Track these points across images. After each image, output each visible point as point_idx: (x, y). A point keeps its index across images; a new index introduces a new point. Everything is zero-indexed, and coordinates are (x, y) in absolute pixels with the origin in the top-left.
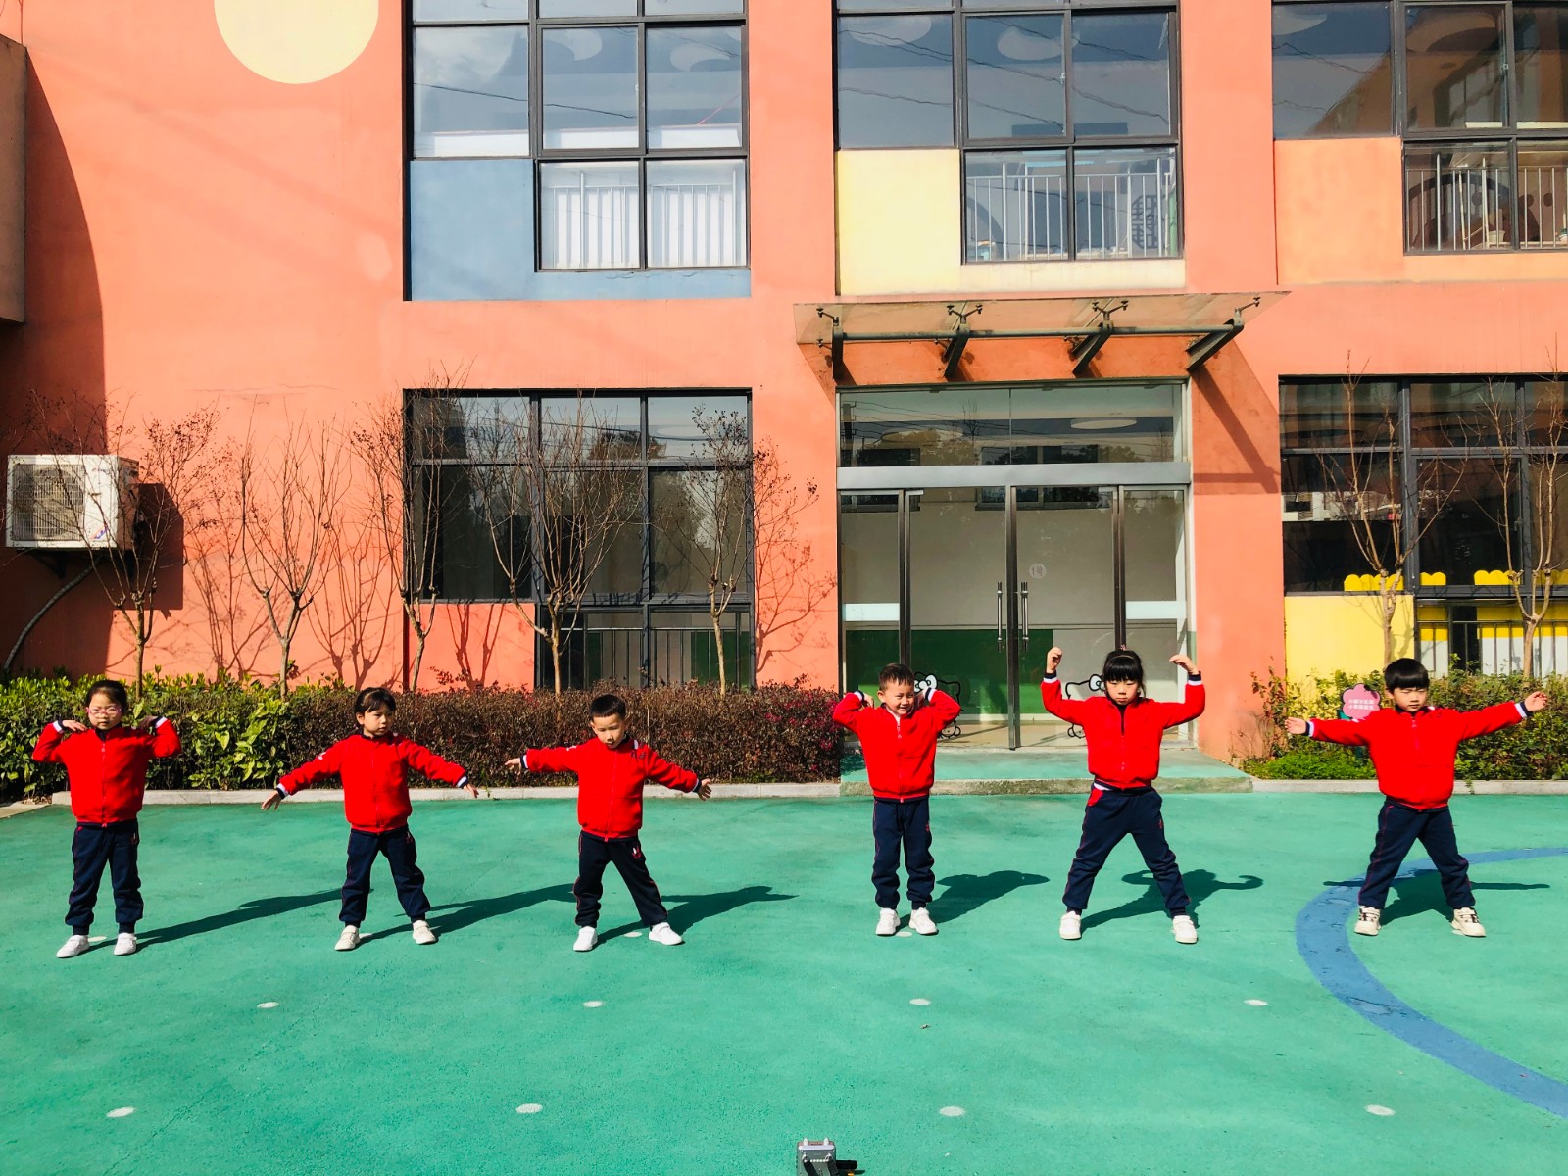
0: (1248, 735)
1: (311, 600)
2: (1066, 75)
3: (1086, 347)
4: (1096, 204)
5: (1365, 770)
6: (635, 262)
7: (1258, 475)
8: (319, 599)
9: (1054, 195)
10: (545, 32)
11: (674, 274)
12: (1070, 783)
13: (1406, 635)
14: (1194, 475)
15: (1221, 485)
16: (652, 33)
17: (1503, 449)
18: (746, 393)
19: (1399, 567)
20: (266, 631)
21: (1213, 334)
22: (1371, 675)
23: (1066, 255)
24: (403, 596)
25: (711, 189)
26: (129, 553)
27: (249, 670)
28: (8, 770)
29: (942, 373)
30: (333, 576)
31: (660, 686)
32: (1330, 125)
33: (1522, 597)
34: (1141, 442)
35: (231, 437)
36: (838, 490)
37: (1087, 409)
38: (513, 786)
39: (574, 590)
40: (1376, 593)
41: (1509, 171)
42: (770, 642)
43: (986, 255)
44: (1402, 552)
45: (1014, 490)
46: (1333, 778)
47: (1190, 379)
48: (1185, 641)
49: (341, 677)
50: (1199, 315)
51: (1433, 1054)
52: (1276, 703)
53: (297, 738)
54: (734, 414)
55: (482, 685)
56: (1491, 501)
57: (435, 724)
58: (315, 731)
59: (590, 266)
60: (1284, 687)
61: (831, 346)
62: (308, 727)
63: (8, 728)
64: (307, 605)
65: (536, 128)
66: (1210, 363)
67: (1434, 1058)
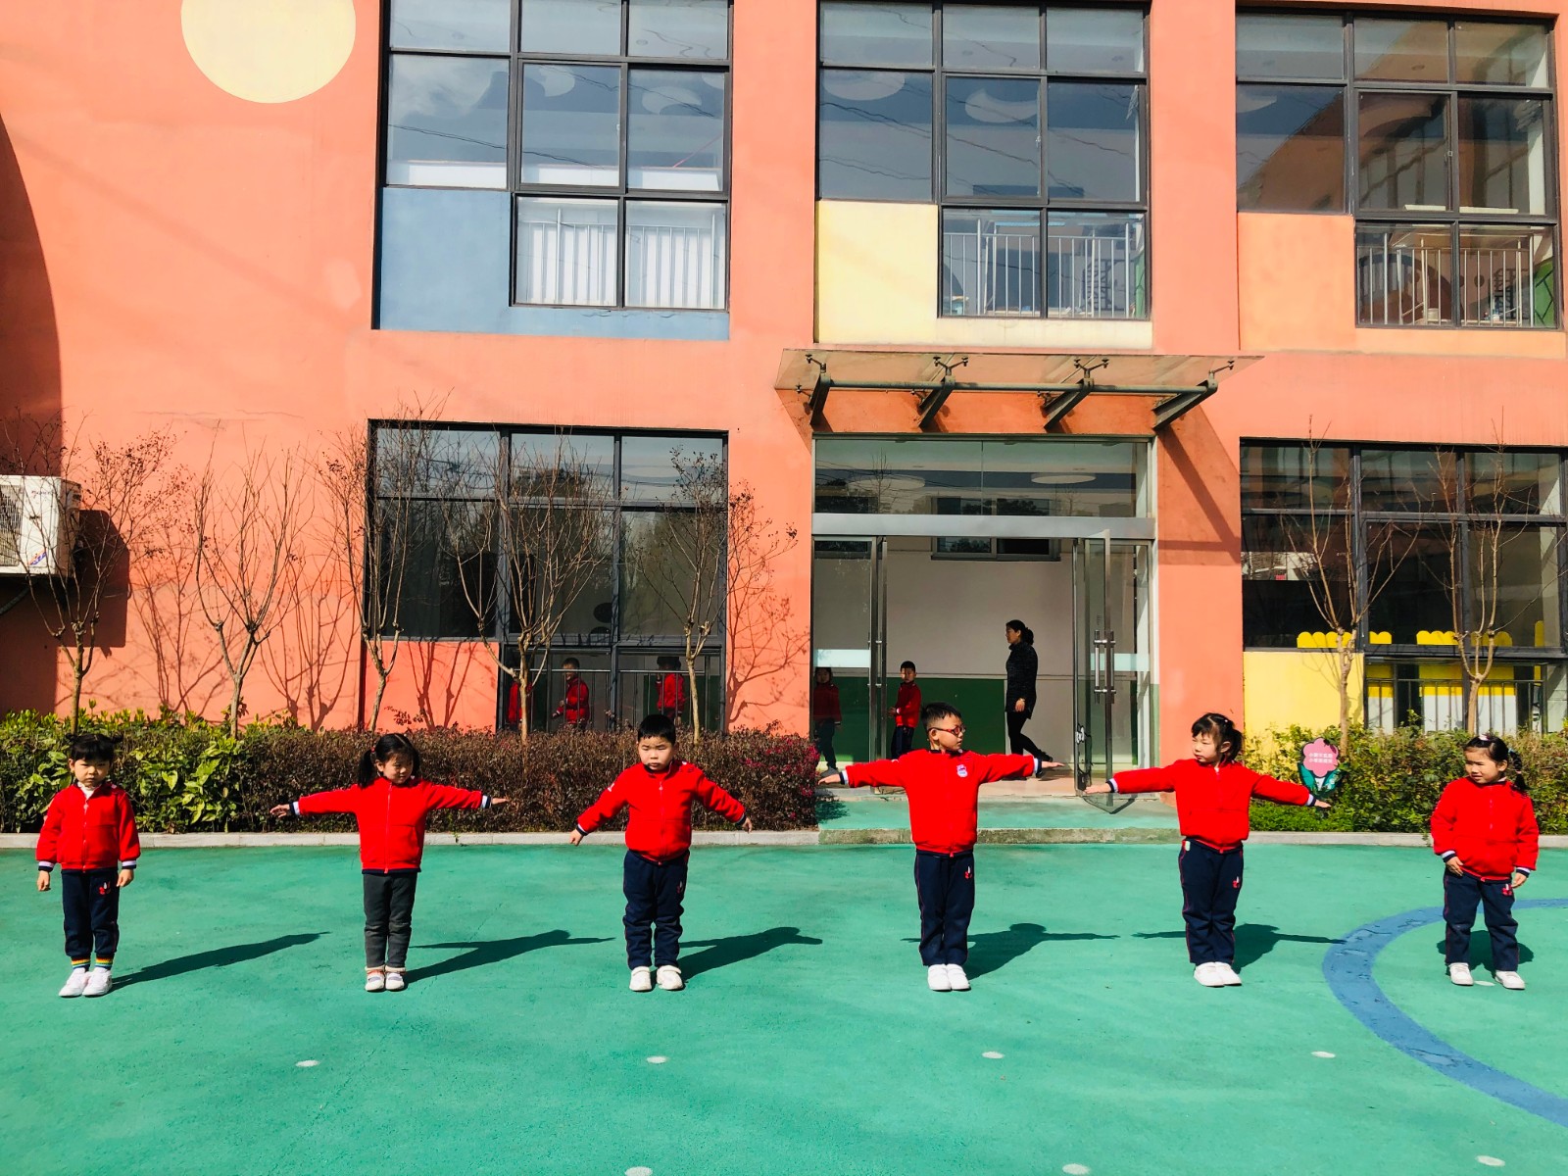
1: (266, 637)
2: (1041, 139)
3: (1058, 405)
4: (1067, 264)
5: (1325, 821)
6: (612, 300)
9: (1027, 255)
10: (525, 66)
11: (651, 314)
12: (1047, 833)
14: (1159, 531)
16: (636, 74)
17: (1451, 516)
18: (723, 436)
19: (1353, 626)
21: (1184, 395)
22: (1327, 731)
23: (1038, 313)
24: (364, 631)
25: (689, 232)
29: (918, 424)
31: (627, 730)
33: (1467, 657)
35: (184, 464)
36: (813, 535)
37: (1052, 464)
38: (481, 831)
40: (1330, 650)
41: (1452, 253)
43: (959, 310)
44: (1356, 611)
46: (1297, 830)
47: (1156, 439)
48: (1147, 691)
49: (294, 717)
50: (1164, 378)
53: (253, 779)
54: (713, 456)
56: (1440, 563)
58: (272, 770)
59: (565, 302)
61: (811, 393)
62: (265, 766)
64: (263, 640)
65: (514, 162)
66: (1176, 425)
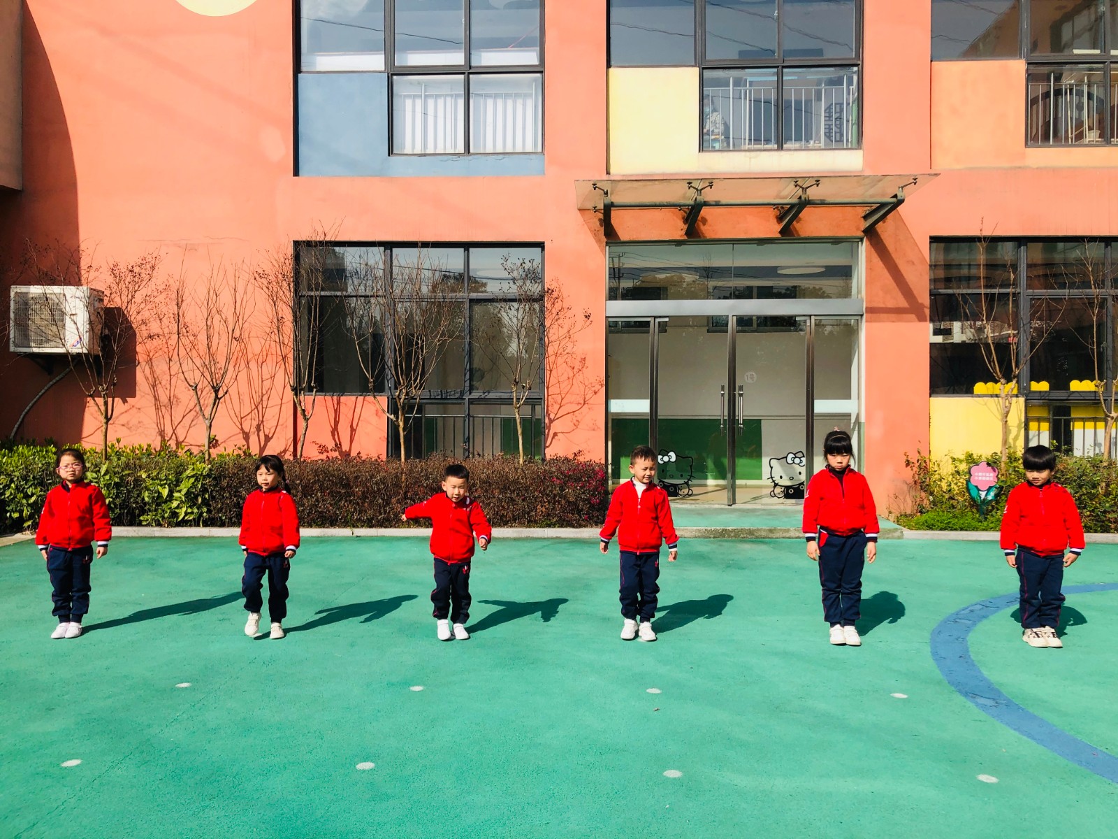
0: (901, 498)
1: (226, 393)
2: (778, 13)
3: (789, 214)
4: (798, 110)
5: (985, 524)
6: (461, 148)
7: (914, 309)
8: (233, 391)
11: (489, 158)
12: (771, 531)
13: (1019, 426)
14: (866, 308)
15: (885, 315)
17: (1094, 291)
18: (541, 245)
19: (1015, 377)
20: (195, 414)
21: (882, 205)
22: (992, 456)
23: (776, 146)
24: (292, 390)
25: (517, 96)
26: (97, 357)
27: (183, 441)
28: (12, 511)
29: (684, 232)
30: (243, 376)
31: (477, 457)
32: (974, 51)
33: (1105, 400)
34: (828, 284)
35: (170, 274)
36: (606, 317)
37: (789, 260)
38: (371, 527)
39: (415, 388)
40: (997, 396)
41: (1105, 86)
42: (555, 427)
43: (717, 146)
44: (1017, 366)
45: (735, 318)
46: (961, 529)
47: (865, 238)
48: (857, 428)
49: (248, 447)
50: (872, 191)
51: (1029, 737)
52: (922, 474)
53: (217, 491)
54: (531, 261)
55: (349, 455)
56: (1084, 329)
57: (315, 482)
58: (229, 486)
59: (428, 152)
60: (928, 464)
61: (603, 211)
62: (225, 483)
63: (12, 481)
64: (224, 395)
65: (390, 52)
66: (880, 227)
67: (1029, 740)
